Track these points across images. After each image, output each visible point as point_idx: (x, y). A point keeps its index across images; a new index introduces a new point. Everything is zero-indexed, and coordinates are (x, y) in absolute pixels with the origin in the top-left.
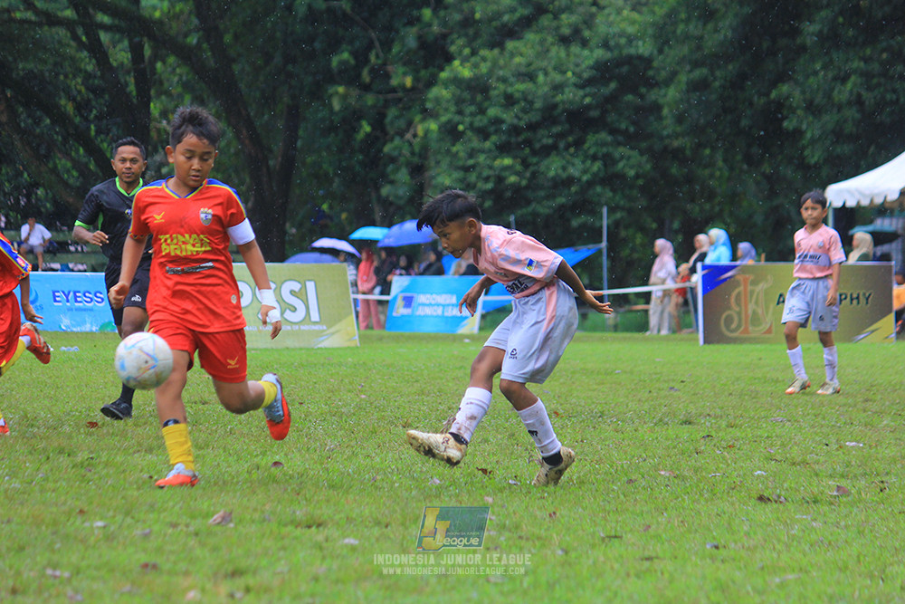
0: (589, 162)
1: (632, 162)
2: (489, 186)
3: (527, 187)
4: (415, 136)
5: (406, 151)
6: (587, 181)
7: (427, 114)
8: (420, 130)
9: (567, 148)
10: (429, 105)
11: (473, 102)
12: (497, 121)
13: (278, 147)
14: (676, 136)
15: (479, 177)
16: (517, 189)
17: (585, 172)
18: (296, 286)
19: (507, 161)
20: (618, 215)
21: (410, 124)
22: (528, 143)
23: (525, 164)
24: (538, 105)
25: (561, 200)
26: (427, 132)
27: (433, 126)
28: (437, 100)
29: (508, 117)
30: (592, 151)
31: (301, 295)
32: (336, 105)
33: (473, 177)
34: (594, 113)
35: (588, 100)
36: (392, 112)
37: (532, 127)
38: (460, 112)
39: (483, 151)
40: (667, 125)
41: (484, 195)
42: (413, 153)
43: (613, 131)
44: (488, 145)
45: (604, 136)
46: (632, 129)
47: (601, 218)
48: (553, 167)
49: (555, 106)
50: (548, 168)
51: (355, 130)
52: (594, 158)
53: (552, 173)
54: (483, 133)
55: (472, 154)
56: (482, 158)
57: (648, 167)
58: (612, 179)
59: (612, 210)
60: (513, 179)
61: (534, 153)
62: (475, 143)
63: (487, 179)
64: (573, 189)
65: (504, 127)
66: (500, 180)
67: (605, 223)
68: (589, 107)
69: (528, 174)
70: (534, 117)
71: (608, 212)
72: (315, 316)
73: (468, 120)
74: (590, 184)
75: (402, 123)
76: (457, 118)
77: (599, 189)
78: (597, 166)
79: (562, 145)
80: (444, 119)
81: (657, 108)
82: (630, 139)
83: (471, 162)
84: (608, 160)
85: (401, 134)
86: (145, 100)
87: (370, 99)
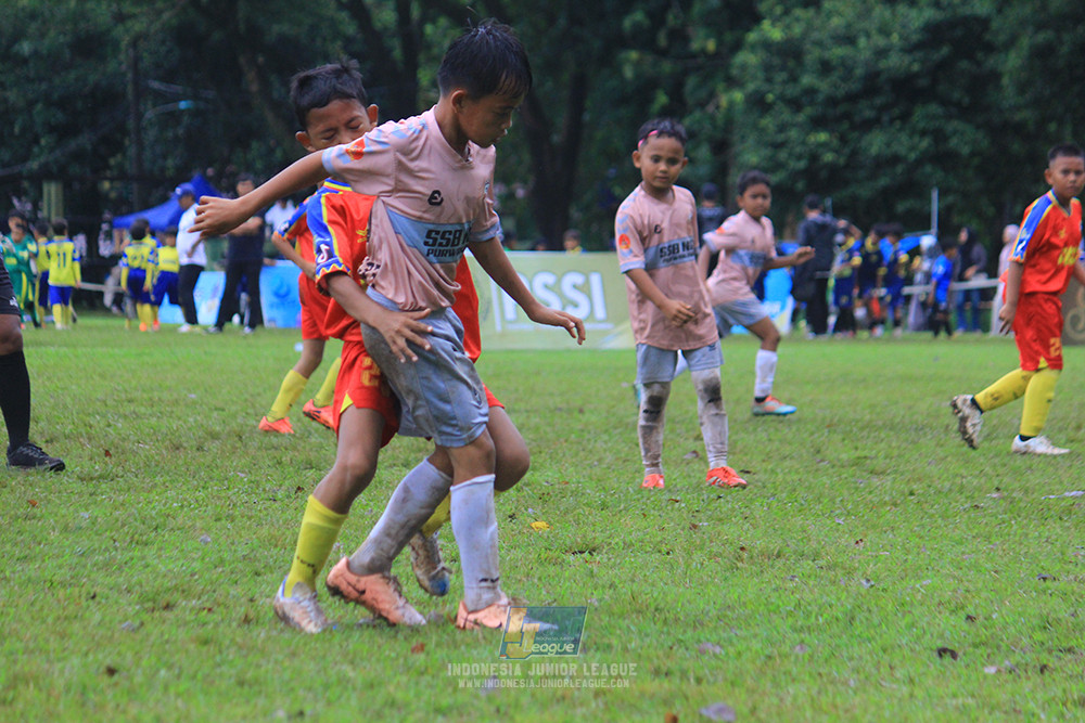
0: (916, 139)
1: (965, 138)
2: (802, 164)
3: (847, 166)
4: (718, 107)
5: (707, 125)
6: (916, 160)
7: (732, 82)
8: (724, 101)
9: (892, 121)
10: (734, 72)
11: (783, 68)
12: (811, 92)
13: (561, 120)
14: (1018, 108)
15: (790, 155)
16: (833, 169)
17: (912, 149)
18: (578, 279)
19: (823, 137)
20: (950, 199)
21: (712, 95)
22: (847, 116)
23: (843, 140)
24: (859, 72)
25: (883, 181)
26: (731, 104)
27: (738, 96)
28: (744, 67)
29: (824, 86)
30: (922, 125)
31: (585, 289)
32: (628, 73)
33: (783, 155)
34: (923, 82)
35: (916, 67)
36: (691, 82)
37: (852, 98)
38: (769, 80)
39: (794, 125)
40: (1008, 94)
41: (796, 175)
42: (715, 127)
43: (944, 102)
44: (801, 118)
45: (934, 108)
46: (966, 100)
47: (930, 203)
48: (875, 143)
49: (877, 74)
50: (871, 145)
51: (650, 100)
52: (923, 133)
53: (874, 150)
54: (795, 104)
55: (782, 128)
56: (793, 134)
57: (985, 143)
58: (943, 158)
59: (943, 194)
60: (829, 157)
61: (853, 127)
62: (786, 115)
63: (799, 157)
64: (900, 169)
65: (820, 97)
66: (814, 158)
67: (935, 207)
68: (916, 75)
69: (847, 151)
70: (854, 86)
71: (940, 195)
72: (600, 313)
73: (778, 89)
74: (919, 162)
75: (703, 94)
76: (765, 87)
77: (928, 169)
78: (925, 143)
79: (885, 118)
80: (751, 87)
81: (995, 76)
82: (965, 113)
83: (781, 138)
84: (939, 136)
85: (702, 105)
86: (412, 65)
87: (667, 67)
